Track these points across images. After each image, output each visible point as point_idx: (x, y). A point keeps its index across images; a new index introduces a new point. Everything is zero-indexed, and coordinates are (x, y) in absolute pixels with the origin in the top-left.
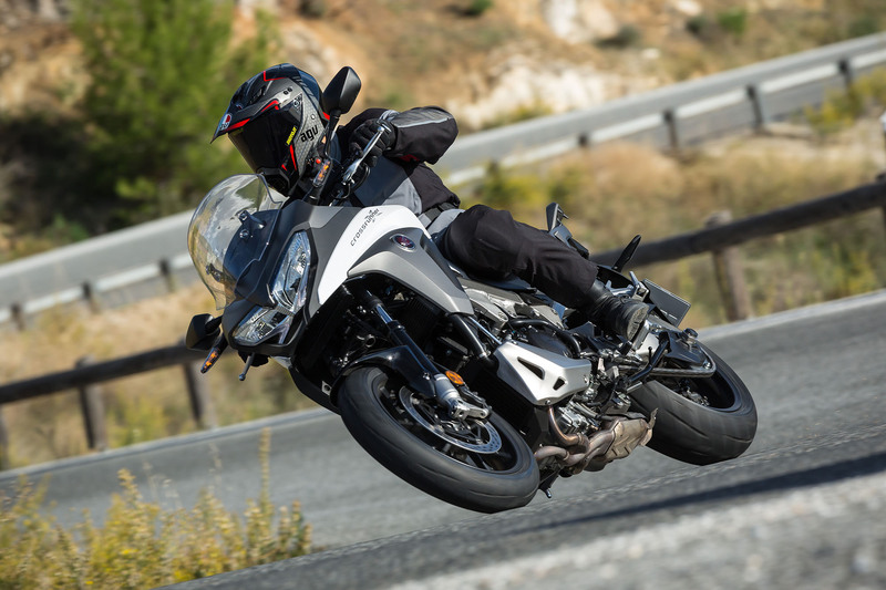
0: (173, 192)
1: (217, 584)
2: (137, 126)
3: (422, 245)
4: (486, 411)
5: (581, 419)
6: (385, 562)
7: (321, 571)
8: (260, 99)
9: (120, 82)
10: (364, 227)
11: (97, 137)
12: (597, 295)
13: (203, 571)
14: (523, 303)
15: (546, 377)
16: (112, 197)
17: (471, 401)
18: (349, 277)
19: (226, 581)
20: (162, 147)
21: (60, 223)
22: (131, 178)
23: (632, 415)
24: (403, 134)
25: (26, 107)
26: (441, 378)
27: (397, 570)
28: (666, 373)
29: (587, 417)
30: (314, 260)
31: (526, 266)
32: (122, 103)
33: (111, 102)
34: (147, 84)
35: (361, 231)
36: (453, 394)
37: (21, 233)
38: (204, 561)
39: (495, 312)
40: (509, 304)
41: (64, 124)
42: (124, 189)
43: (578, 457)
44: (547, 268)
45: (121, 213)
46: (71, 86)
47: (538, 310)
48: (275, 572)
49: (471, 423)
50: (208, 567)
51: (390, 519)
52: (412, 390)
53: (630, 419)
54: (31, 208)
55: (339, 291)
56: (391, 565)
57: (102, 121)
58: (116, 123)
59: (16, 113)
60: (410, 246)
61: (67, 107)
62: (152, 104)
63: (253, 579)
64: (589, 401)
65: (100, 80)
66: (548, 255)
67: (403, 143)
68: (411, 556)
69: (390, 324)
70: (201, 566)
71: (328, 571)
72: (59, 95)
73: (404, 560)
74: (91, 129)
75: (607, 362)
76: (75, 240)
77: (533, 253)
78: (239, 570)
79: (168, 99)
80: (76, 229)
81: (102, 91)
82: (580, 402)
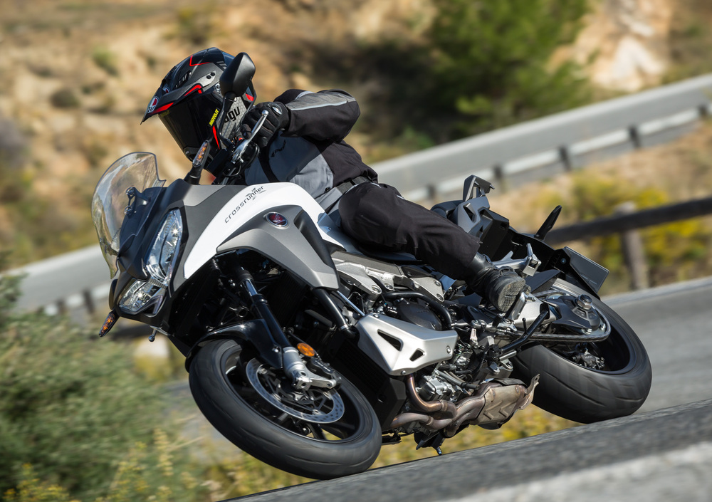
0: (505, 108)
1: (540, 442)
2: (476, 52)
3: (297, 223)
4: (333, 382)
5: (447, 386)
6: (682, 426)
7: (627, 433)
8: (184, 83)
9: (460, 15)
10: (242, 204)
11: (441, 61)
12: (478, 267)
13: (527, 431)
14: (403, 276)
15: (404, 348)
16: (453, 113)
17: (320, 372)
18: (218, 253)
19: (547, 440)
20: (497, 69)
21: (409, 134)
22: (470, 95)
23: (506, 381)
24: (296, 116)
25: (381, 35)
26: (291, 351)
27: (693, 432)
28: (556, 338)
29: (454, 384)
30: (185, 236)
31: (405, 241)
32: (463, 32)
33: (453, 30)
34: (485, 16)
35: (238, 208)
36: (299, 366)
37: (375, 142)
38: (528, 423)
39: (369, 285)
40: (387, 277)
41: (414, 50)
42: (464, 106)
43: (444, 422)
44: (429, 243)
45: (461, 125)
46: (419, 16)
47: (418, 282)
48: (589, 433)
49: (316, 395)
50: (532, 428)
51: (688, 389)
52: (262, 361)
53: (504, 385)
54: (385, 121)
55: (208, 265)
56: (687, 428)
57: (446, 47)
58: (458, 49)
59: (373, 40)
60: (283, 223)
61: (416, 35)
62: (488, 33)
63: (570, 439)
64: (458, 369)
65: (445, 12)
66: (429, 230)
67: (296, 124)
68: (705, 420)
69: (255, 297)
70: (527, 427)
71: (635, 432)
72: (409, 24)
73: (699, 424)
74: (437, 54)
75: (481, 332)
76: (421, 148)
77: (413, 230)
78: (559, 431)
79: (503, 28)
80: (422, 139)
81: (447, 21)
82: (448, 370)
